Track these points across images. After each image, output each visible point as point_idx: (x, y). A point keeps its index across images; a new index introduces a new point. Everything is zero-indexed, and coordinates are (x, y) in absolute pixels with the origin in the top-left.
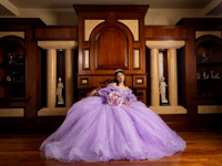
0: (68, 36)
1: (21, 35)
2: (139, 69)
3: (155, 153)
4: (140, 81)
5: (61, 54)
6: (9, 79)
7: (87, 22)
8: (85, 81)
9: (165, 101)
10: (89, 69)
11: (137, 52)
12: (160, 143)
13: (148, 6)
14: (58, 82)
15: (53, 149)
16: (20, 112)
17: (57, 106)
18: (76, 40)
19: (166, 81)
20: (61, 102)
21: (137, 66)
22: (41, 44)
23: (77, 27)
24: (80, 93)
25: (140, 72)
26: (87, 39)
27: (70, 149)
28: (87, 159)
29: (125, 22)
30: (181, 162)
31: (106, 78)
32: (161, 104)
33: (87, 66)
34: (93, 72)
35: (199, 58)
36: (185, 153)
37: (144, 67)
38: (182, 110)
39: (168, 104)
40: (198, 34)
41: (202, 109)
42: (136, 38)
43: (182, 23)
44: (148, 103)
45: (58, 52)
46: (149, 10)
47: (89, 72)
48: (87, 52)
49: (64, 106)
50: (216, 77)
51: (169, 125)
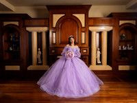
0: (43, 24)
1: (17, 23)
2: (85, 44)
4: (85, 51)
5: (39, 34)
6: (11, 49)
7: (54, 15)
8: (53, 51)
9: (99, 62)
10: (55, 44)
11: (83, 34)
13: (91, 6)
14: (38, 50)
16: (17, 68)
17: (38, 64)
18: (48, 26)
19: (101, 50)
20: (40, 62)
21: (83, 42)
22: (28, 29)
23: (49, 19)
25: (85, 46)
26: (54, 26)
29: (77, 15)
32: (97, 64)
33: (54, 42)
34: (58, 46)
37: (87, 43)
38: (109, 68)
39: (101, 64)
40: (121, 22)
41: (121, 68)
42: (83, 25)
44: (89, 63)
48: (54, 34)
49: (41, 64)
50: (131, 49)
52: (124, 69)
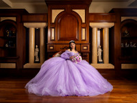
1: (14, 19)
2: (85, 40)
3: (93, 92)
4: (85, 48)
5: (37, 31)
6: (7, 46)
7: (53, 11)
8: (52, 48)
9: (100, 60)
10: (54, 40)
11: (84, 30)
12: (97, 86)
14: (35, 48)
15: (32, 88)
16: (13, 66)
17: (35, 62)
18: (47, 22)
19: (102, 48)
20: (37, 60)
21: (84, 38)
22: (26, 25)
23: (47, 14)
24: (48, 55)
25: (85, 42)
26: (53, 21)
27: (42, 88)
28: (53, 94)
29: (77, 11)
30: (110, 98)
31: (65, 46)
32: (98, 62)
33: (53, 38)
34: (56, 42)
35: (123, 34)
36: (112, 93)
37: (88, 39)
38: (111, 67)
39: (103, 62)
40: (123, 19)
41: (124, 66)
42: (84, 21)
43: (113, 12)
44: (90, 62)
45: (36, 30)
46: (92, 3)
47: (54, 42)
48: (53, 30)
49: (39, 62)
50: (134, 46)
51: (103, 76)
52: (127, 68)
